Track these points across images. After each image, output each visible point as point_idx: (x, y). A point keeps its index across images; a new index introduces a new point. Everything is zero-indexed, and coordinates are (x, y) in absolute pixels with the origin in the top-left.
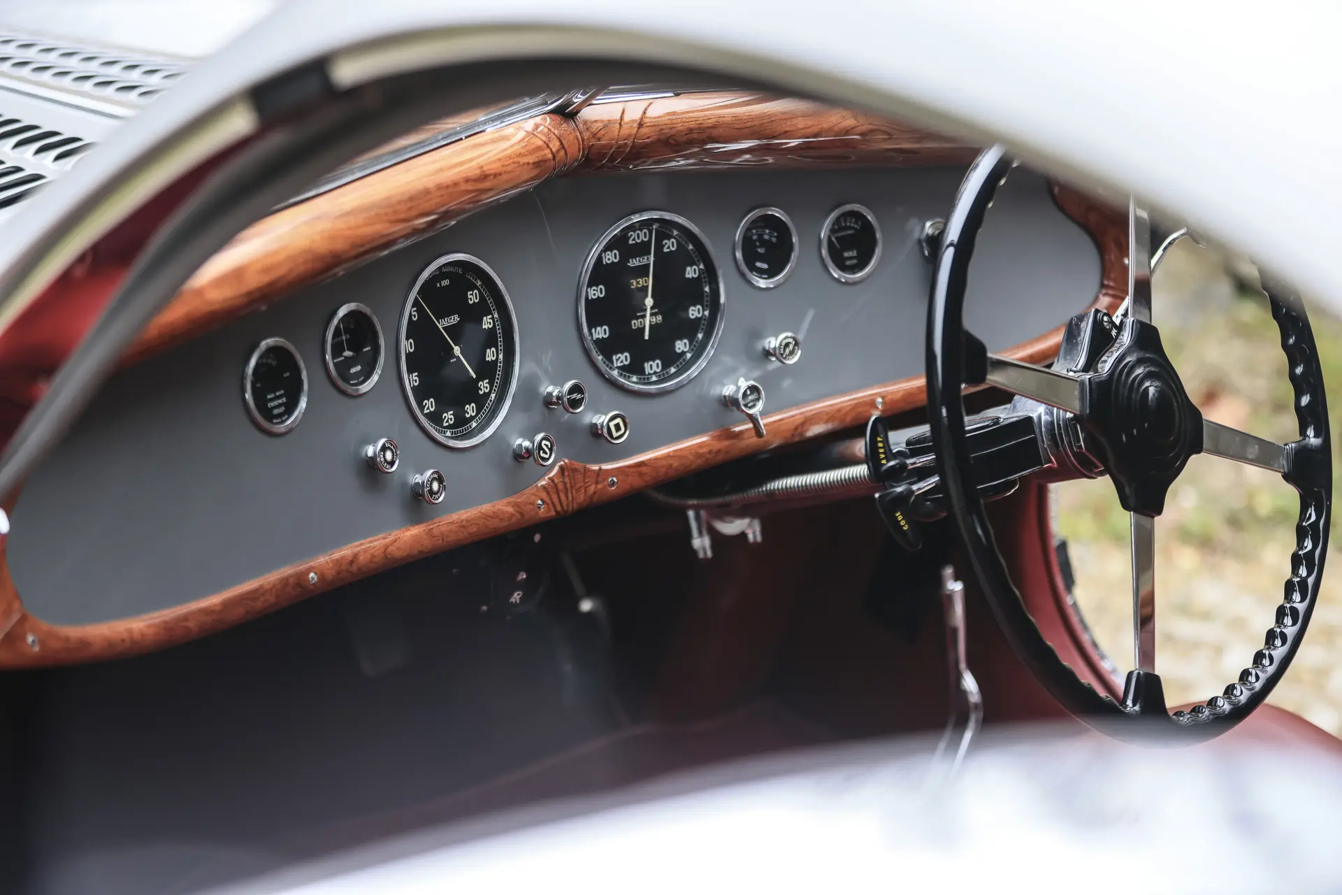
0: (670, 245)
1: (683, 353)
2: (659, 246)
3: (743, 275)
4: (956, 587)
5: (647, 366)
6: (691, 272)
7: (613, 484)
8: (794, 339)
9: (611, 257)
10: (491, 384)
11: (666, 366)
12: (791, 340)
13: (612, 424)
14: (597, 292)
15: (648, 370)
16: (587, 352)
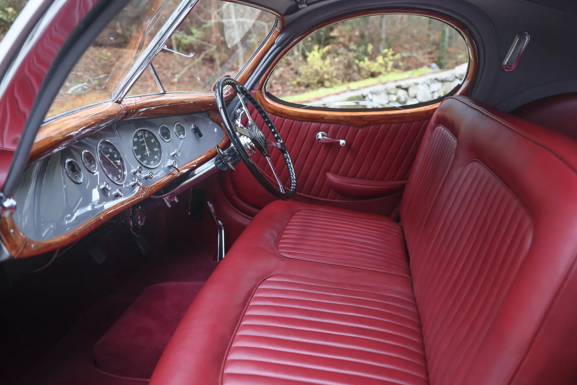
0: (147, 135)
1: (157, 159)
2: (145, 136)
3: (163, 140)
4: (210, 205)
5: (151, 162)
6: (153, 141)
7: (154, 189)
8: (178, 150)
9: (136, 139)
10: (121, 170)
11: (154, 162)
12: (177, 151)
13: (150, 175)
14: (135, 148)
15: (151, 164)
16: (138, 161)
